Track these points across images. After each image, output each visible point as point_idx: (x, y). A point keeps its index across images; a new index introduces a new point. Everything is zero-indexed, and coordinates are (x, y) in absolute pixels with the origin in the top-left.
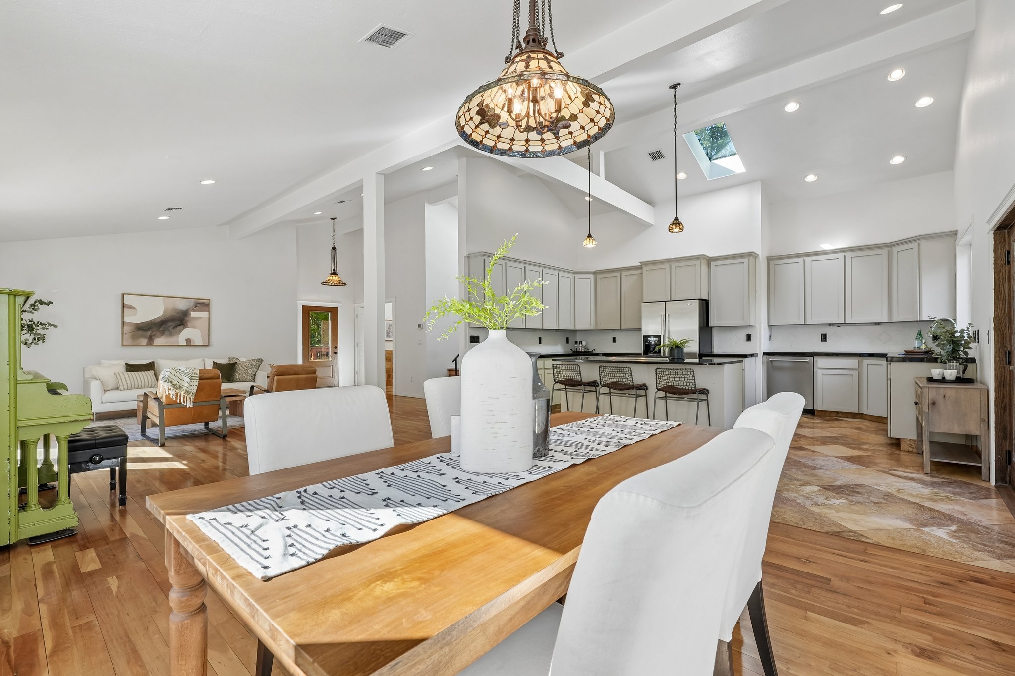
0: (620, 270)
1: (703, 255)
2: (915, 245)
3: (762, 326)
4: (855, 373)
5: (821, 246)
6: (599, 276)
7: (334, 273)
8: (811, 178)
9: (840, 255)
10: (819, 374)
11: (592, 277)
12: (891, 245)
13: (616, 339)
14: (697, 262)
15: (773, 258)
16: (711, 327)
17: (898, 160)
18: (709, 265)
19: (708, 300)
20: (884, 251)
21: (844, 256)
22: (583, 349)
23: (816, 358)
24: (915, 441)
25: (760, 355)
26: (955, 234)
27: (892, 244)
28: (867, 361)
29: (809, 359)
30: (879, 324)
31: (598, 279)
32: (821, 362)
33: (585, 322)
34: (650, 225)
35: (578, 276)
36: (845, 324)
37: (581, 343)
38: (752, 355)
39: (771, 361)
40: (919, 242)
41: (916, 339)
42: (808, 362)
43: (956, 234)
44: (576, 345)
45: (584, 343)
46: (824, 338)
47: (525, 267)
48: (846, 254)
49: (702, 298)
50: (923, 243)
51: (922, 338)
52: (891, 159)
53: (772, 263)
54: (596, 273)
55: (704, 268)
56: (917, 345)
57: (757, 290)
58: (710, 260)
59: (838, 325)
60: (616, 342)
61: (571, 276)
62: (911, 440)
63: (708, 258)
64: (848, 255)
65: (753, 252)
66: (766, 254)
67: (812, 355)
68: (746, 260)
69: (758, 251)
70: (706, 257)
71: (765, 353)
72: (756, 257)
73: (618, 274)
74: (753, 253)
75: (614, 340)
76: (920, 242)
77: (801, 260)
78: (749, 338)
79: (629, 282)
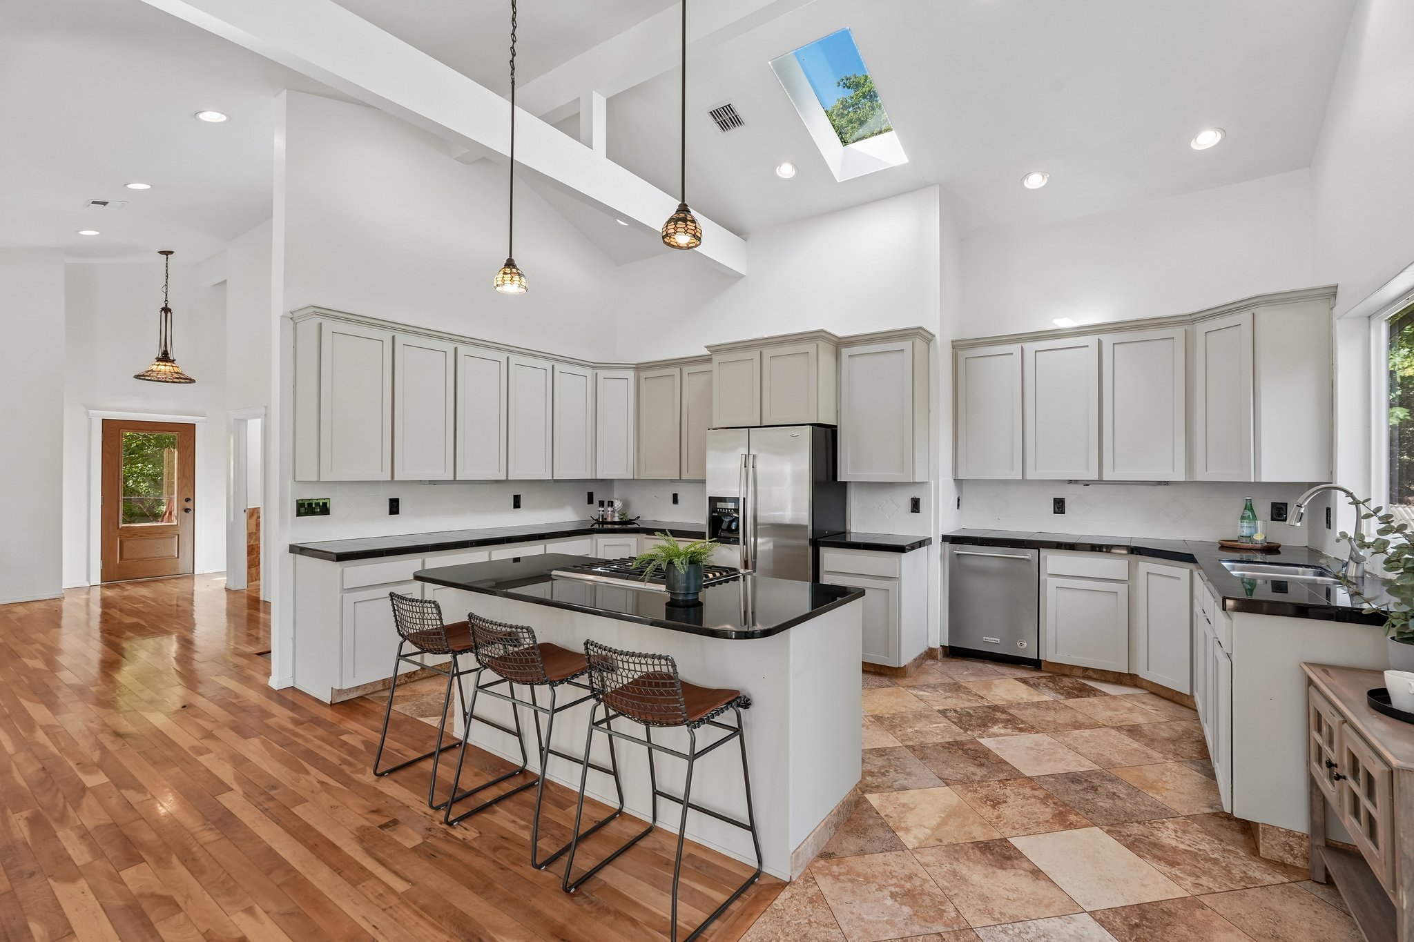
0: (679, 363)
1: (823, 331)
2: (1244, 318)
3: (940, 480)
4: (1122, 589)
5: (1055, 321)
6: (644, 374)
7: (165, 357)
8: (1035, 181)
9: (1092, 340)
10: (1050, 586)
11: (630, 374)
12: (1191, 319)
13: (679, 498)
14: (810, 347)
15: (965, 345)
16: (845, 483)
17: (1207, 139)
18: (837, 356)
19: (836, 426)
20: (1178, 333)
21: (1100, 342)
22: (617, 515)
23: (1044, 552)
24: (1301, 838)
25: (937, 541)
26: (1331, 293)
27: (1193, 317)
28: (1146, 565)
29: (1030, 554)
30: (1166, 483)
31: (642, 380)
32: (1054, 561)
33: (616, 465)
34: (741, 276)
35: (602, 373)
36: (1100, 481)
37: (611, 504)
38: (921, 544)
39: (958, 555)
40: (1254, 311)
41: (1243, 518)
42: (1028, 560)
43: (1335, 295)
44: (601, 509)
45: (618, 504)
46: (1060, 506)
47: (456, 349)
48: (1103, 337)
49: (821, 421)
50: (1263, 314)
51: (1255, 518)
52: (1195, 136)
53: (963, 354)
54: (639, 368)
55: (826, 359)
56: (1246, 532)
57: (931, 408)
58: (839, 344)
59: (1087, 483)
60: (679, 502)
61: (588, 372)
62: (1289, 833)
63: (836, 340)
64: (1107, 339)
65: (921, 328)
66: (951, 336)
67: (1037, 545)
68: (906, 345)
69: (933, 327)
70: (834, 339)
71: (945, 538)
72: (930, 341)
73: (676, 371)
74: (921, 331)
75: (675, 499)
76: (1256, 311)
77: (1015, 348)
78: (915, 505)
79: (693, 385)
